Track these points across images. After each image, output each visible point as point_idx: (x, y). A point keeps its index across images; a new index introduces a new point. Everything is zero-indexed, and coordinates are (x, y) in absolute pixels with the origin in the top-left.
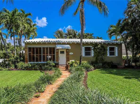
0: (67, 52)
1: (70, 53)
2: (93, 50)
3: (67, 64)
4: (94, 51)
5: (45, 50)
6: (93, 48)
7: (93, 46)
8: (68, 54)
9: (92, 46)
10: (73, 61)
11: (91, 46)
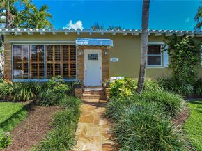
0: (104, 56)
1: (111, 60)
2: (167, 51)
3: (105, 85)
4: (169, 54)
5: (54, 52)
6: (167, 47)
7: (167, 41)
8: (106, 62)
9: (164, 41)
10: (121, 78)
11: (163, 43)
